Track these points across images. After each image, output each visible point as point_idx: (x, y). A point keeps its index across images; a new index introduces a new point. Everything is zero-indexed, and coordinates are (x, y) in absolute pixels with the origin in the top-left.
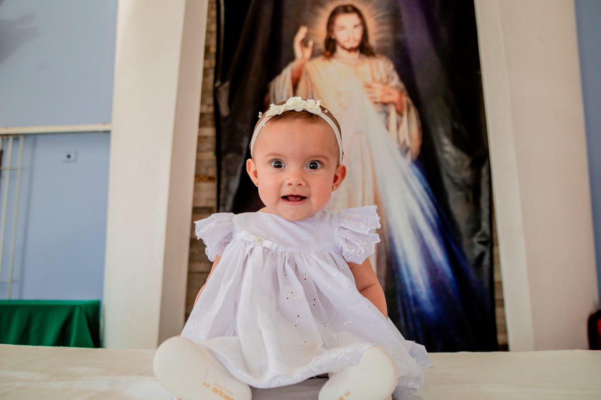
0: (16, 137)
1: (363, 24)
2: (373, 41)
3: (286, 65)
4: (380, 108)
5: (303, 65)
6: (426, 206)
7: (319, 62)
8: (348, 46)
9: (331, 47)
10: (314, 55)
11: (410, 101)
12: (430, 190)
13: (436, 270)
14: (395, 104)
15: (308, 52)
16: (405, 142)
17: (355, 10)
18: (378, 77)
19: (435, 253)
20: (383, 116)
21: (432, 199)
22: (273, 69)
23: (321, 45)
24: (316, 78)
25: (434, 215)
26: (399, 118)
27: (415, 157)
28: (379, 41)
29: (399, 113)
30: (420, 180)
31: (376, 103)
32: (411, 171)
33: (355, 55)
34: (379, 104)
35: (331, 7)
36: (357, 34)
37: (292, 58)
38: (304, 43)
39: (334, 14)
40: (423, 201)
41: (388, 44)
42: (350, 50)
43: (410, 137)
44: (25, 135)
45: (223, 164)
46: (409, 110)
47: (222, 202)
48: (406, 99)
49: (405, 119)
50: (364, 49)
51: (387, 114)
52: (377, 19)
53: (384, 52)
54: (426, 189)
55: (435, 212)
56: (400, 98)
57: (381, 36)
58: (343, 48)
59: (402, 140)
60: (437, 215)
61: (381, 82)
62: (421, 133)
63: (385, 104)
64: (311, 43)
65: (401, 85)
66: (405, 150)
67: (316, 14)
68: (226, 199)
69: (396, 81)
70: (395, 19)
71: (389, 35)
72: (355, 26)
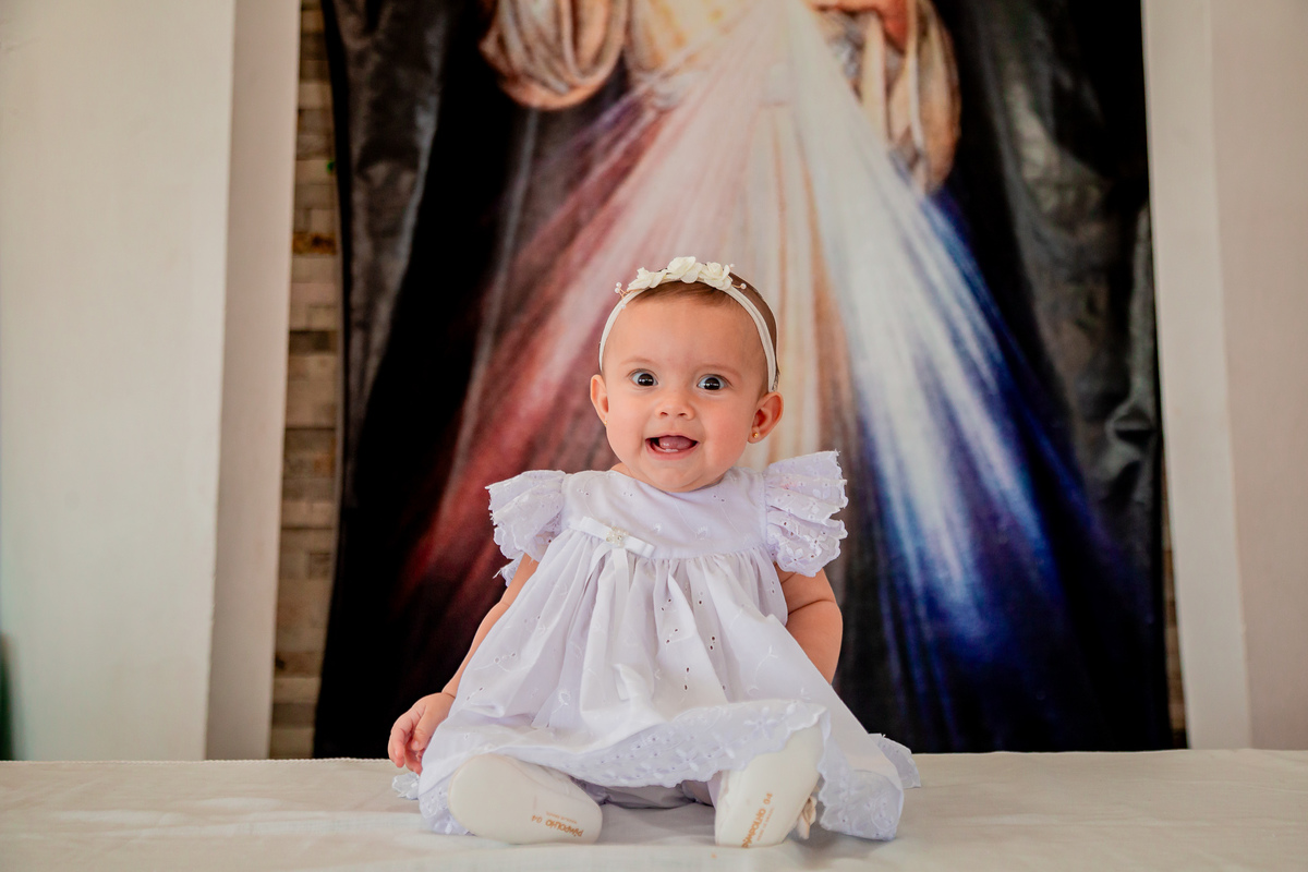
4: (836, 25)
6: (966, 331)
11: (926, 6)
12: (979, 282)
13: (995, 519)
14: (881, 16)
16: (908, 133)
19: (990, 467)
20: (845, 53)
21: (985, 309)
25: (990, 357)
26: (894, 60)
27: (937, 182)
29: (895, 44)
30: (951, 252)
31: (823, 9)
32: (924, 224)
34: (833, 14)
40: (957, 313)
43: (925, 121)
45: (359, 197)
46: (923, 34)
47: (357, 316)
49: (911, 61)
51: (859, 47)
54: (968, 280)
55: (993, 345)
59: (899, 130)
60: (998, 357)
62: (958, 108)
63: (852, 14)
66: (909, 160)
68: (370, 307)
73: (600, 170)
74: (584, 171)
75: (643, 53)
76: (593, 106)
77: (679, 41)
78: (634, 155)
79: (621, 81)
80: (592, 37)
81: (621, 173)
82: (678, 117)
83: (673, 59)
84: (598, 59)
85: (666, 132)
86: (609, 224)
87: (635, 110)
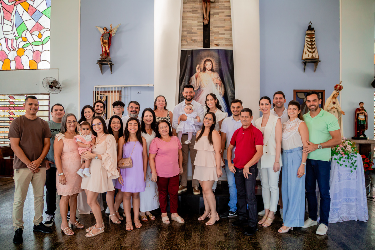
0: (126, 87)
1: (212, 64)
2: (214, 68)
3: (194, 74)
4: (215, 84)
5: (198, 74)
7: (202, 73)
8: (208, 69)
9: (205, 69)
10: (201, 71)
11: (222, 83)
14: (219, 84)
15: (199, 71)
17: (210, 61)
18: (215, 77)
22: (191, 75)
23: (202, 69)
24: (201, 77)
27: (223, 96)
28: (216, 68)
29: (220, 86)
32: (222, 99)
33: (210, 72)
35: (205, 60)
36: (211, 66)
37: (196, 72)
38: (198, 68)
39: (205, 61)
40: (224, 106)
41: (218, 69)
42: (209, 70)
43: (222, 92)
44: (128, 87)
45: (180, 96)
46: (222, 85)
48: (221, 83)
50: (212, 70)
51: (217, 86)
52: (215, 63)
53: (217, 71)
55: (227, 108)
56: (220, 82)
57: (216, 67)
58: (207, 70)
59: (220, 92)
61: (216, 78)
62: (224, 90)
63: (217, 84)
64: (200, 68)
65: (220, 79)
66: (221, 94)
67: (201, 61)
69: (219, 78)
70: (219, 63)
71: (218, 67)
72: (210, 65)
73: (198, 95)
74: (197, 95)
75: (201, 86)
76: (198, 89)
77: (204, 85)
78: (200, 94)
79: (200, 88)
80: (197, 85)
81: (199, 95)
82: (204, 91)
83: (203, 87)
84: (198, 86)
85: (203, 92)
86: (199, 99)
87: (200, 90)
